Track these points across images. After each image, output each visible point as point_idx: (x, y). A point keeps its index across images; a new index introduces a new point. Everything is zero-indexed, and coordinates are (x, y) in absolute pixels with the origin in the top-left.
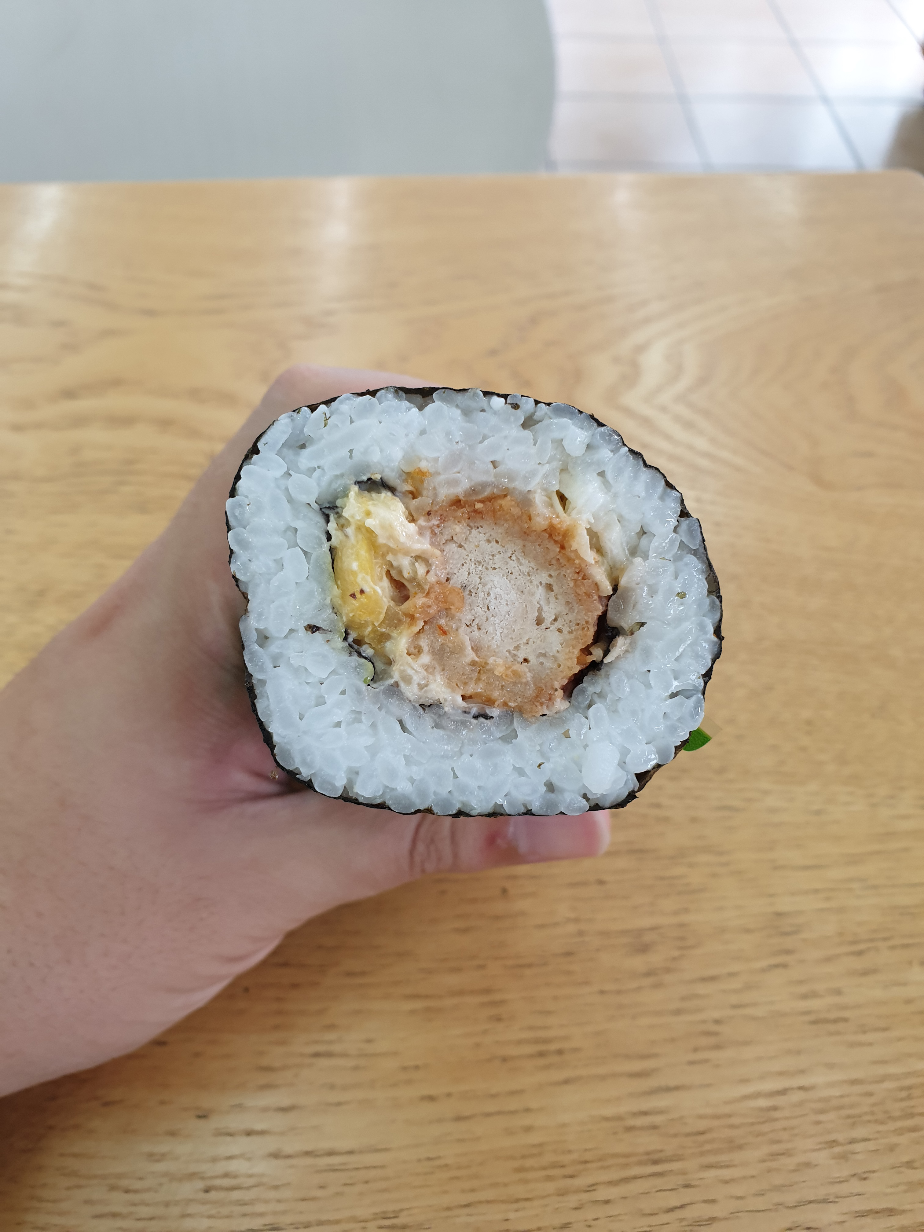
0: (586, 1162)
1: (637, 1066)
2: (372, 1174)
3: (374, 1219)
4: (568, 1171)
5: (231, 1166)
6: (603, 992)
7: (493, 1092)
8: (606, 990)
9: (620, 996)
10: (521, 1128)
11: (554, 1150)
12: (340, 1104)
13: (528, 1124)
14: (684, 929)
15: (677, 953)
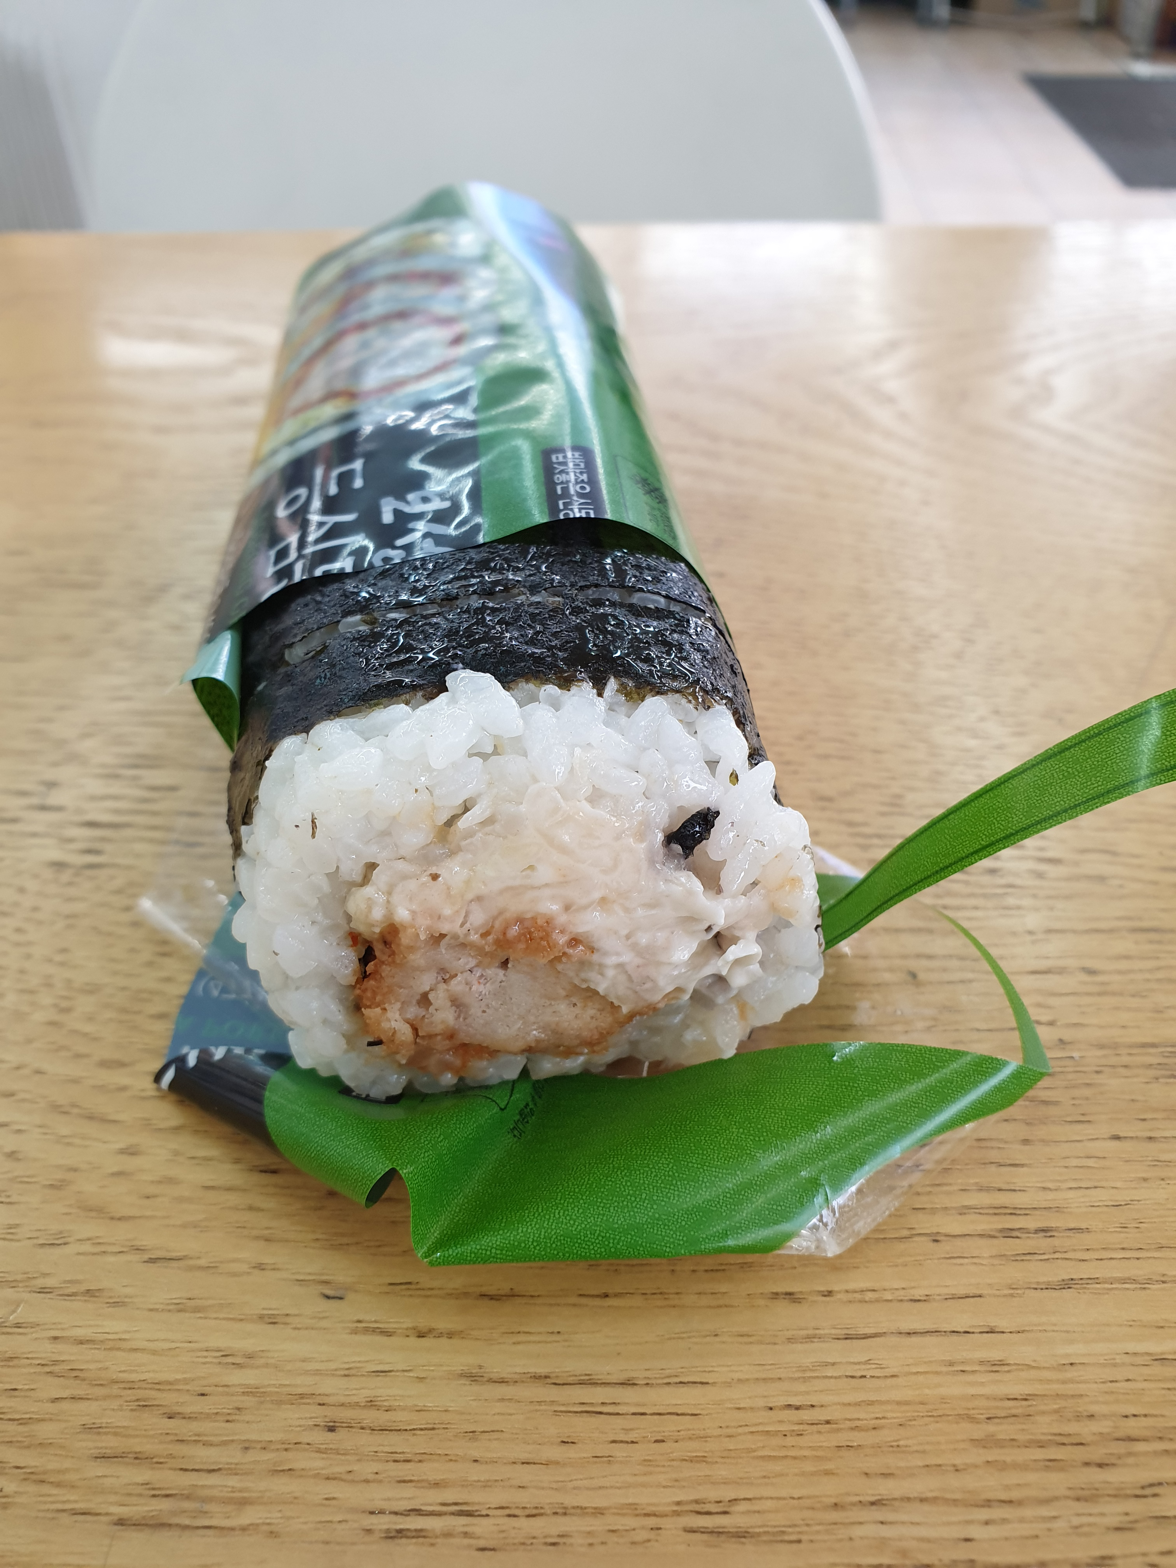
0: (1130, 1439)
2: (670, 1426)
3: (677, 1514)
5: (382, 1389)
6: (1117, 1138)
7: (918, 1293)
8: (1122, 1134)
9: (1152, 1146)
10: (982, 1363)
11: (1056, 1411)
12: (606, 1296)
13: (995, 1355)
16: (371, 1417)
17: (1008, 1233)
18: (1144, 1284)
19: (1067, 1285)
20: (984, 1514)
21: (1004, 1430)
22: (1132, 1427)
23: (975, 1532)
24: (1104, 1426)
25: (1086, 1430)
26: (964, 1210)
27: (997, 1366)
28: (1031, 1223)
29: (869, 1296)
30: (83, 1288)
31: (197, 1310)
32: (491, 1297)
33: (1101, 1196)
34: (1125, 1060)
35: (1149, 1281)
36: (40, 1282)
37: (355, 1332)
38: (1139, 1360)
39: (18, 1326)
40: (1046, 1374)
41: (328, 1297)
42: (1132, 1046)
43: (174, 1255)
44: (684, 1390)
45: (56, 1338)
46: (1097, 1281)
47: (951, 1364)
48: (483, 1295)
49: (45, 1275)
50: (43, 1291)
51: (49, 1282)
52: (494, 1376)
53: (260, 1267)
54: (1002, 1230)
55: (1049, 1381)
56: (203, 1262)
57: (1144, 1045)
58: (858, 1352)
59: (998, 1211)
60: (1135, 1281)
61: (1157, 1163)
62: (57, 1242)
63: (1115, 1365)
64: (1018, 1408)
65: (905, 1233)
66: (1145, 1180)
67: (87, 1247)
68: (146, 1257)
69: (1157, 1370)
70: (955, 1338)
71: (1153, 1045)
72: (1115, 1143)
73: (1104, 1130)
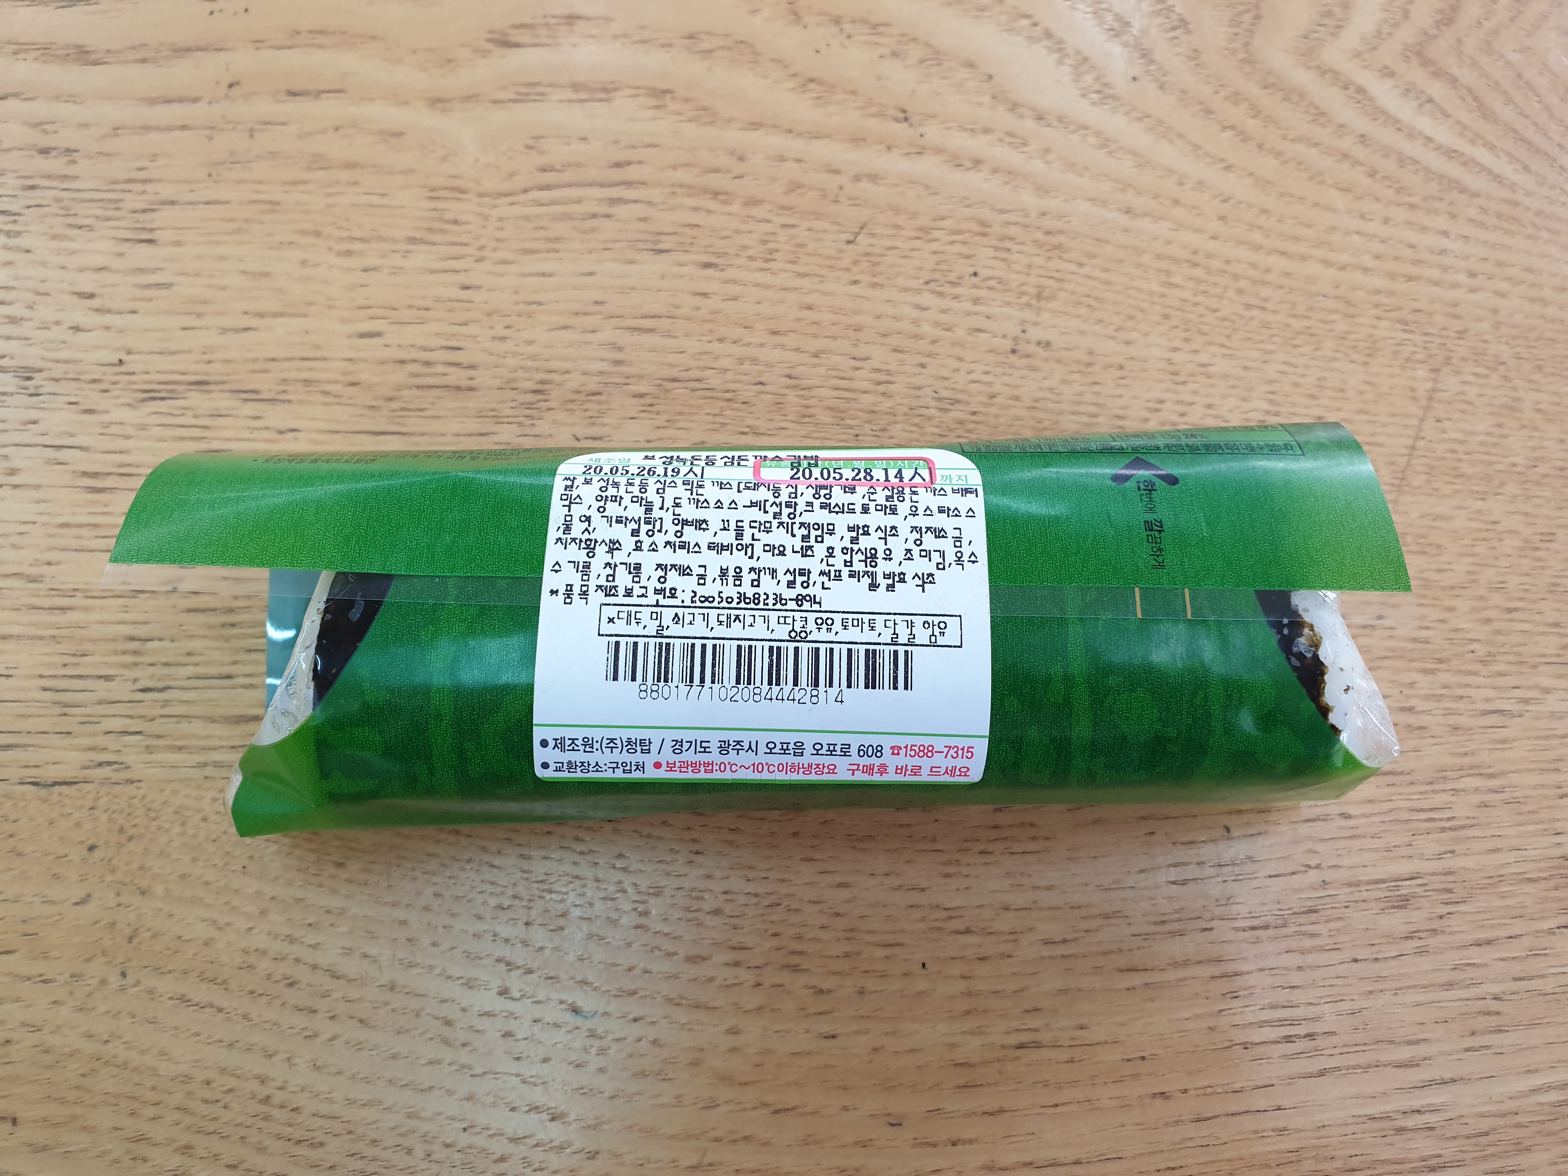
1: (1405, 1053)
6: (1356, 960)
7: (1236, 1087)
8: (1359, 958)
9: (1378, 965)
10: (1273, 1130)
11: (1314, 1157)
12: (1057, 1105)
13: (1281, 1124)
14: (1451, 878)
15: (1444, 910)
17: (1288, 1039)
18: (1366, 1068)
19: (1322, 1073)
22: (1354, 1163)
26: (1261, 1024)
27: (1282, 1131)
28: (1301, 1030)
29: (1209, 1090)
30: (740, 1135)
31: (816, 1143)
32: (991, 1114)
33: (1345, 1006)
34: (1365, 895)
35: (1369, 1066)
36: (713, 1134)
37: (914, 1146)
38: (1360, 1120)
39: (710, 1165)
40: (1309, 1134)
41: (892, 1125)
42: (1369, 883)
43: (790, 1106)
44: (1109, 1163)
45: (737, 1171)
46: (1339, 1069)
47: (1256, 1132)
48: (985, 1113)
49: (713, 1129)
50: (717, 1140)
51: (719, 1133)
52: (1001, 1166)
53: (845, 1109)
54: (1285, 1037)
55: (1311, 1138)
56: (808, 1110)
57: (1377, 882)
58: (1204, 1129)
59: (1282, 1022)
60: (1360, 1067)
61: (1379, 978)
62: (713, 1105)
63: (1347, 1125)
64: (1292, 1157)
65: (1227, 1044)
66: (1371, 992)
67: (733, 1107)
68: (772, 1109)
69: (1371, 1125)
70: (1258, 1114)
71: (1383, 881)
72: (1354, 965)
73: (1347, 955)
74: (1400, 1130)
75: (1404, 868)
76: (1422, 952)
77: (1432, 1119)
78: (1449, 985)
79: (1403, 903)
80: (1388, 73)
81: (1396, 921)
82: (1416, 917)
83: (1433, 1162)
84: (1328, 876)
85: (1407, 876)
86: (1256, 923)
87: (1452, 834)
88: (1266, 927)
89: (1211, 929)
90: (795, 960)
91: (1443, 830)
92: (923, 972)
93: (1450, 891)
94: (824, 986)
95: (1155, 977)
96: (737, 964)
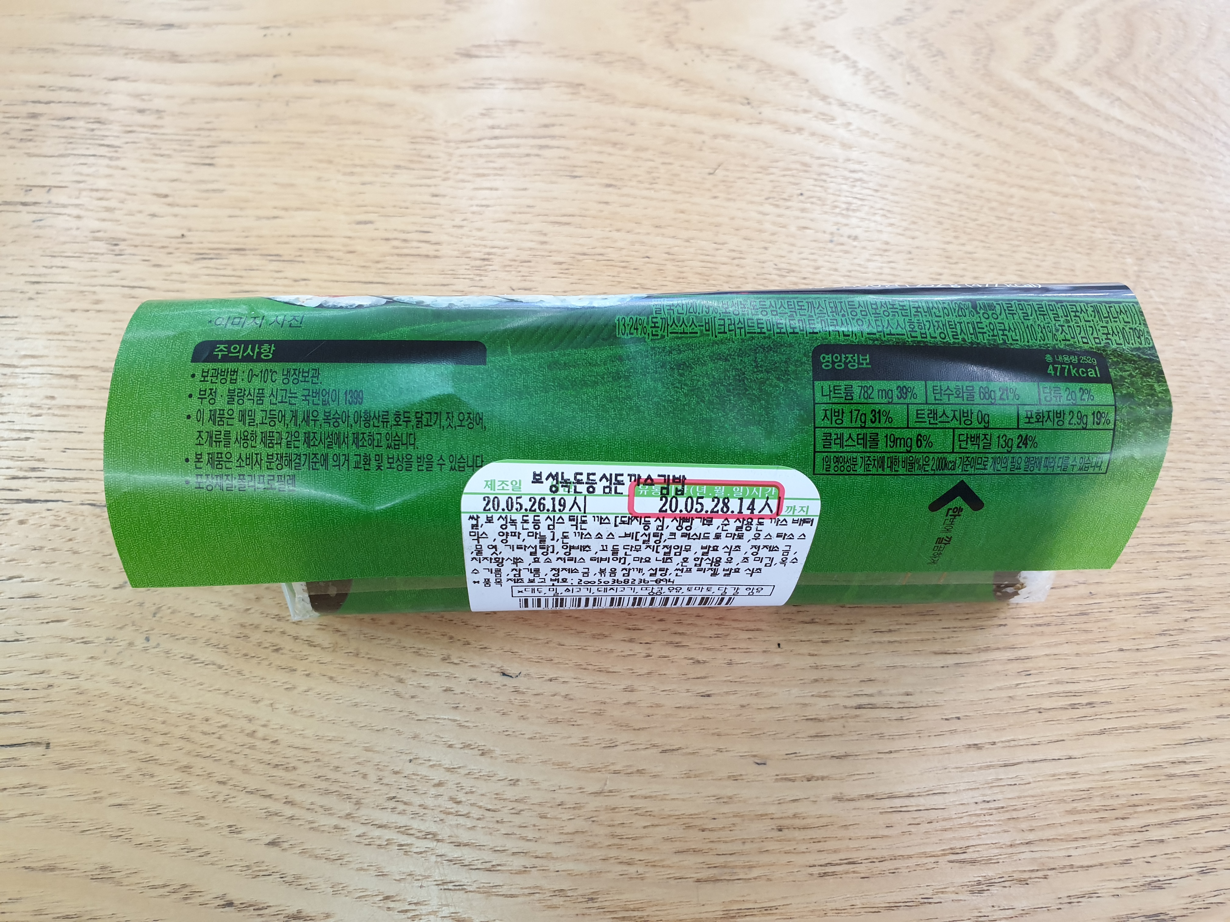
0: (1135, 806)
1: (1168, 719)
2: (933, 815)
3: (944, 855)
4: (1119, 813)
5: (799, 808)
6: (1122, 650)
7: (1035, 741)
8: (1124, 648)
9: (1139, 654)
10: (1067, 774)
11: (1102, 795)
12: (891, 752)
13: (1073, 770)
14: (1191, 593)
15: (1188, 615)
16: (797, 822)
17: (1073, 706)
18: (1138, 729)
19: (1102, 732)
20: (1075, 844)
21: (1079, 806)
22: (1135, 800)
23: (1072, 852)
24: (1122, 801)
25: (1115, 802)
26: (1050, 695)
27: (1074, 775)
28: (1084, 700)
29: (1013, 743)
30: (635, 769)
31: (696, 776)
32: (837, 758)
33: (1116, 683)
34: (1124, 603)
35: (1140, 728)
36: (612, 768)
37: (777, 780)
38: (1137, 768)
39: (610, 791)
40: (1097, 778)
41: (758, 764)
42: (1126, 595)
43: (674, 748)
44: (936, 797)
45: (632, 797)
46: (1116, 729)
47: (1054, 775)
48: (833, 757)
49: (613, 764)
50: (615, 772)
51: (617, 767)
52: (848, 797)
53: (720, 750)
54: (1071, 705)
55: (1098, 781)
56: (690, 750)
57: (1132, 594)
58: (1012, 772)
59: (1068, 694)
60: (1133, 728)
61: (1141, 664)
62: (612, 745)
63: (1127, 771)
64: (1084, 794)
65: (1024, 709)
66: (1136, 673)
67: (628, 747)
68: (660, 750)
69: (1145, 772)
70: (1054, 762)
71: (1137, 594)
72: (1121, 653)
73: (1116, 646)
74: (1171, 776)
75: (1154, 585)
76: (1173, 645)
77: (1196, 768)
78: (1197, 670)
79: (1155, 610)
80: (1086, 83)
81: (1150, 623)
82: (1166, 620)
83: (1201, 801)
84: (1094, 589)
85: (1156, 591)
86: (1040, 621)
87: (1188, 562)
88: (1048, 625)
89: (1005, 625)
90: (677, 639)
91: (1181, 559)
92: (779, 650)
93: (1191, 602)
94: (700, 658)
95: (964, 659)
96: (631, 641)
